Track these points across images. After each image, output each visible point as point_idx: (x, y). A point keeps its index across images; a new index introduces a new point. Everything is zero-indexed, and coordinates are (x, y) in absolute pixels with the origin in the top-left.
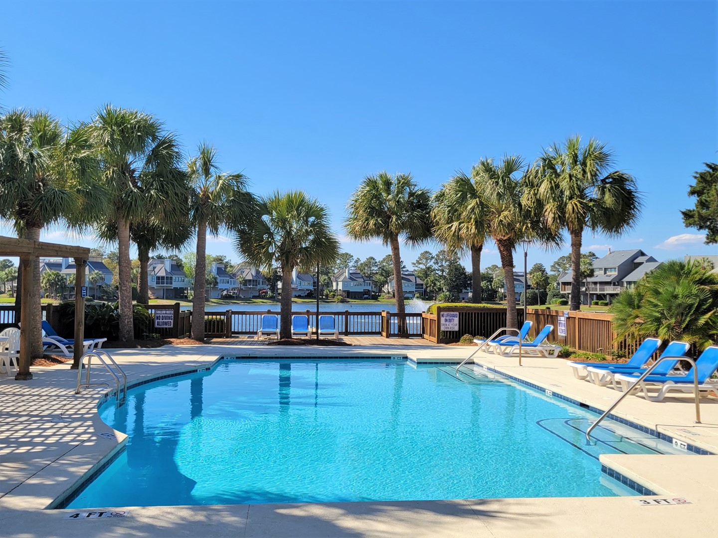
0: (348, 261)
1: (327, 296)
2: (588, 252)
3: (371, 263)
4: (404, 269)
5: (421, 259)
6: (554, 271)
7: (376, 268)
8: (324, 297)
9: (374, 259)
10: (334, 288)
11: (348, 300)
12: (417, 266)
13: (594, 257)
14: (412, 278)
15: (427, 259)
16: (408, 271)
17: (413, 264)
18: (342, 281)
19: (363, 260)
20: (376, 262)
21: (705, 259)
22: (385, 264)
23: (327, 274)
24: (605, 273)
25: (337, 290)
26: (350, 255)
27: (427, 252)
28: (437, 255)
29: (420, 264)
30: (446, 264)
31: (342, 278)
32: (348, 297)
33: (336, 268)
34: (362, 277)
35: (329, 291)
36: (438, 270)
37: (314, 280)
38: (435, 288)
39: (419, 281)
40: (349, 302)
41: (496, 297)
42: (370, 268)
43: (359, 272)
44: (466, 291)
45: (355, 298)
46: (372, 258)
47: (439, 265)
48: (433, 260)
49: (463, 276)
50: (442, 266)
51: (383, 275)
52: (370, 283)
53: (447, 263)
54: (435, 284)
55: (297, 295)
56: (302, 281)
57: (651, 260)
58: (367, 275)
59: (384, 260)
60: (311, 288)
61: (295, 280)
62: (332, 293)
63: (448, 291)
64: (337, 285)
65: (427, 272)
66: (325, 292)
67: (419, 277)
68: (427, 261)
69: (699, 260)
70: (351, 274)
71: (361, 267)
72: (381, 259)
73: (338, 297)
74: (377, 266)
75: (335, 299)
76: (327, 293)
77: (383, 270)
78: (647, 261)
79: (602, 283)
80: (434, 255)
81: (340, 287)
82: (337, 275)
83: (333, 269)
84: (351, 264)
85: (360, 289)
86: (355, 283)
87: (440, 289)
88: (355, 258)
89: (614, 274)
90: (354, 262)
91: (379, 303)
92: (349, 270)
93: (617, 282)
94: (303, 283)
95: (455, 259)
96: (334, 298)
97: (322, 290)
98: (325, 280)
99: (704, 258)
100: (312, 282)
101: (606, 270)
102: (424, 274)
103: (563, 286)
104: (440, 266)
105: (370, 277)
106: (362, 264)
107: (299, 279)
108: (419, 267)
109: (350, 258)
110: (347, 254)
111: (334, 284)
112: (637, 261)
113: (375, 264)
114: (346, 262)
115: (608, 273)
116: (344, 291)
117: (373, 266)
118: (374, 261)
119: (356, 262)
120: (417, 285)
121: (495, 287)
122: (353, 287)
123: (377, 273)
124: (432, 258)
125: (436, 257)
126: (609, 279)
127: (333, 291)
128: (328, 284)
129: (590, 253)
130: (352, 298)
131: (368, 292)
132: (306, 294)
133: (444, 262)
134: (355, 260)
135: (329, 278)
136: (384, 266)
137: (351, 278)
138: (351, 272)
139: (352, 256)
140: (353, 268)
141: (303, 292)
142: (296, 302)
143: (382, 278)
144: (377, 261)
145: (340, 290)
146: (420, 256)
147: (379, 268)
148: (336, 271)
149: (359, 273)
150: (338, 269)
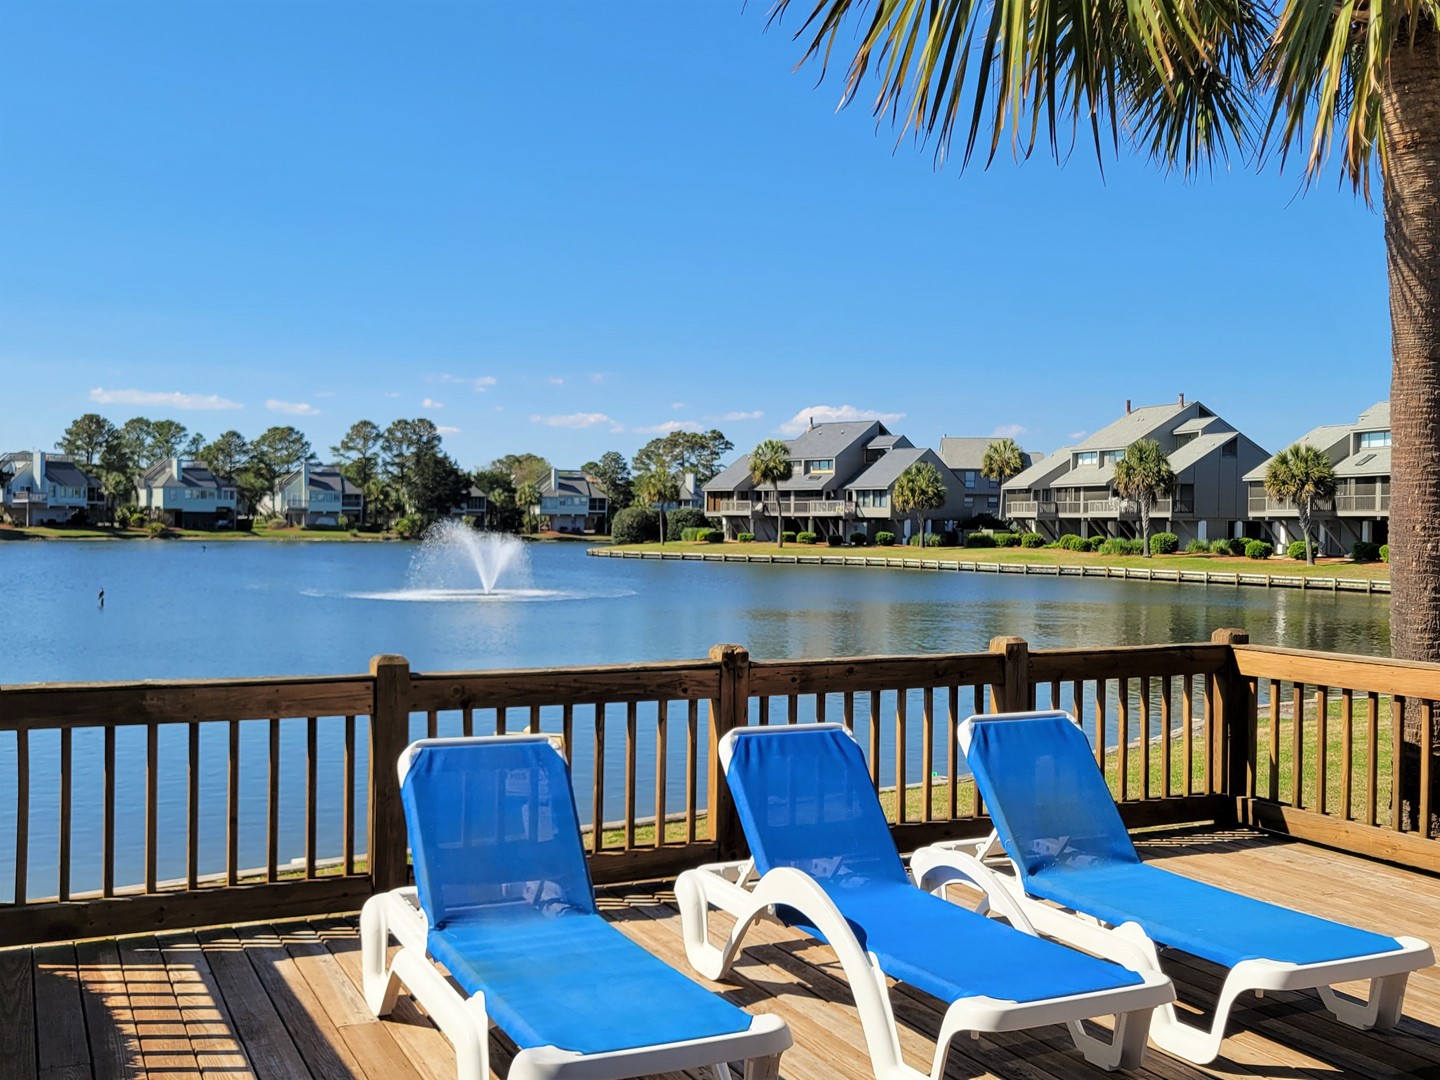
0: (173, 440)
1: (124, 522)
2: (709, 431)
3: (233, 447)
4: (312, 461)
5: (352, 440)
6: (639, 469)
7: (245, 458)
8: (116, 525)
9: (239, 437)
10: (143, 503)
11: (178, 531)
12: (342, 455)
13: (722, 441)
14: (335, 482)
15: (366, 439)
16: (320, 464)
17: (335, 449)
18: (163, 487)
19: (211, 438)
20: (244, 444)
21: (1009, 443)
22: (265, 448)
23: (122, 468)
24: (807, 471)
25: (148, 507)
26: (177, 426)
27: (365, 423)
28: (390, 431)
29: (350, 449)
30: (409, 451)
31: (162, 480)
32: (178, 524)
33: (144, 456)
34: (213, 479)
35: (129, 509)
36: (392, 465)
37: (89, 484)
38: (387, 503)
39: (351, 489)
40: (180, 536)
41: (523, 526)
42: (231, 456)
43: (204, 465)
44: (459, 511)
45: (195, 527)
46: (234, 434)
47: (395, 452)
48: (380, 442)
49: (452, 478)
50: (400, 455)
51: (262, 476)
52: (232, 493)
53: (413, 449)
54: (387, 495)
55: (45, 520)
56: (58, 487)
57: (903, 443)
58: (222, 473)
59: (264, 438)
60: (83, 502)
61: (38, 482)
62: (136, 516)
63: (419, 510)
64: (150, 496)
65: (365, 469)
66: (119, 513)
67: (349, 479)
68: (365, 445)
69: (995, 444)
70: (185, 470)
71: (209, 454)
72: (256, 438)
73: (154, 525)
74: (246, 452)
75: (147, 530)
76: (124, 514)
77: (261, 461)
78: (895, 446)
79: (800, 494)
80: (382, 429)
81: (158, 500)
82: (148, 472)
83: (136, 458)
84: (180, 448)
85: (209, 506)
86: (196, 492)
87: (400, 508)
88: (192, 435)
89: (828, 473)
90: (188, 443)
91: (256, 538)
92: (179, 462)
93: (835, 491)
94: (60, 490)
95: (429, 441)
96: (141, 526)
97: (112, 509)
98: (118, 483)
99: (1004, 442)
100: (84, 488)
101: (808, 464)
102: (358, 473)
103: (712, 501)
104: (396, 456)
105: (228, 478)
106: (209, 448)
107: (51, 480)
108: (348, 458)
109: (178, 432)
110: (171, 424)
111: (143, 493)
112: (872, 446)
113: (242, 448)
114: (167, 442)
115: (813, 472)
116: (167, 511)
117: (238, 453)
118: (238, 441)
119: (195, 441)
120: (346, 497)
121: (523, 502)
122: (191, 502)
123: (246, 470)
124: (379, 436)
125: (386, 434)
126: (817, 486)
127: (139, 510)
128: (126, 494)
129: (714, 432)
130: (187, 528)
131: (226, 513)
132: (69, 517)
133: (404, 447)
134: (190, 438)
135: (130, 480)
136: (263, 453)
137: (184, 480)
138: (184, 465)
139: (183, 429)
140: (185, 457)
141: (62, 513)
142: (43, 537)
143: (259, 483)
144: (247, 440)
145: (158, 508)
146: (350, 432)
147: (251, 458)
148: (144, 463)
149: (205, 470)
150: (148, 458)
